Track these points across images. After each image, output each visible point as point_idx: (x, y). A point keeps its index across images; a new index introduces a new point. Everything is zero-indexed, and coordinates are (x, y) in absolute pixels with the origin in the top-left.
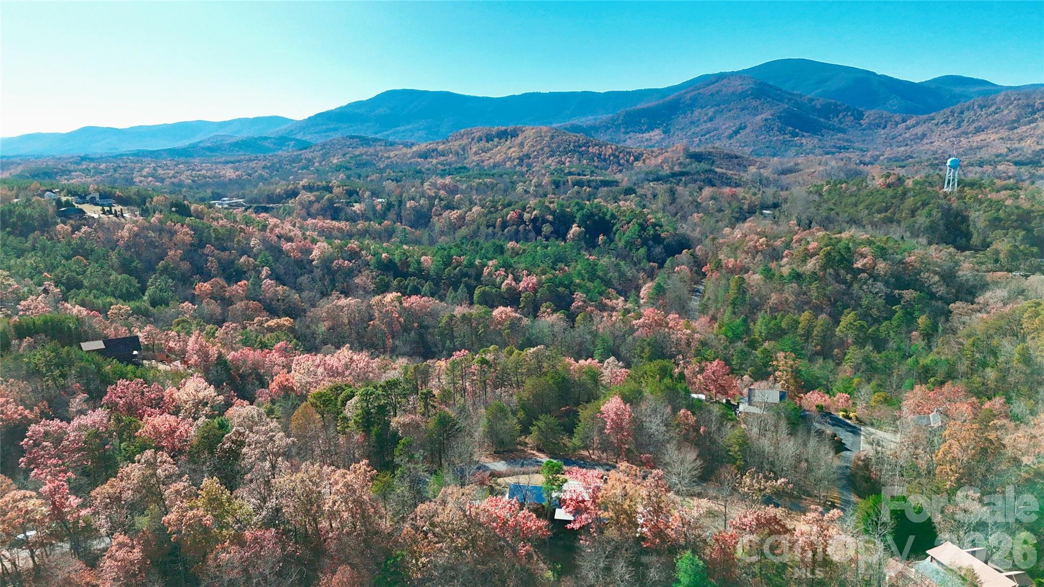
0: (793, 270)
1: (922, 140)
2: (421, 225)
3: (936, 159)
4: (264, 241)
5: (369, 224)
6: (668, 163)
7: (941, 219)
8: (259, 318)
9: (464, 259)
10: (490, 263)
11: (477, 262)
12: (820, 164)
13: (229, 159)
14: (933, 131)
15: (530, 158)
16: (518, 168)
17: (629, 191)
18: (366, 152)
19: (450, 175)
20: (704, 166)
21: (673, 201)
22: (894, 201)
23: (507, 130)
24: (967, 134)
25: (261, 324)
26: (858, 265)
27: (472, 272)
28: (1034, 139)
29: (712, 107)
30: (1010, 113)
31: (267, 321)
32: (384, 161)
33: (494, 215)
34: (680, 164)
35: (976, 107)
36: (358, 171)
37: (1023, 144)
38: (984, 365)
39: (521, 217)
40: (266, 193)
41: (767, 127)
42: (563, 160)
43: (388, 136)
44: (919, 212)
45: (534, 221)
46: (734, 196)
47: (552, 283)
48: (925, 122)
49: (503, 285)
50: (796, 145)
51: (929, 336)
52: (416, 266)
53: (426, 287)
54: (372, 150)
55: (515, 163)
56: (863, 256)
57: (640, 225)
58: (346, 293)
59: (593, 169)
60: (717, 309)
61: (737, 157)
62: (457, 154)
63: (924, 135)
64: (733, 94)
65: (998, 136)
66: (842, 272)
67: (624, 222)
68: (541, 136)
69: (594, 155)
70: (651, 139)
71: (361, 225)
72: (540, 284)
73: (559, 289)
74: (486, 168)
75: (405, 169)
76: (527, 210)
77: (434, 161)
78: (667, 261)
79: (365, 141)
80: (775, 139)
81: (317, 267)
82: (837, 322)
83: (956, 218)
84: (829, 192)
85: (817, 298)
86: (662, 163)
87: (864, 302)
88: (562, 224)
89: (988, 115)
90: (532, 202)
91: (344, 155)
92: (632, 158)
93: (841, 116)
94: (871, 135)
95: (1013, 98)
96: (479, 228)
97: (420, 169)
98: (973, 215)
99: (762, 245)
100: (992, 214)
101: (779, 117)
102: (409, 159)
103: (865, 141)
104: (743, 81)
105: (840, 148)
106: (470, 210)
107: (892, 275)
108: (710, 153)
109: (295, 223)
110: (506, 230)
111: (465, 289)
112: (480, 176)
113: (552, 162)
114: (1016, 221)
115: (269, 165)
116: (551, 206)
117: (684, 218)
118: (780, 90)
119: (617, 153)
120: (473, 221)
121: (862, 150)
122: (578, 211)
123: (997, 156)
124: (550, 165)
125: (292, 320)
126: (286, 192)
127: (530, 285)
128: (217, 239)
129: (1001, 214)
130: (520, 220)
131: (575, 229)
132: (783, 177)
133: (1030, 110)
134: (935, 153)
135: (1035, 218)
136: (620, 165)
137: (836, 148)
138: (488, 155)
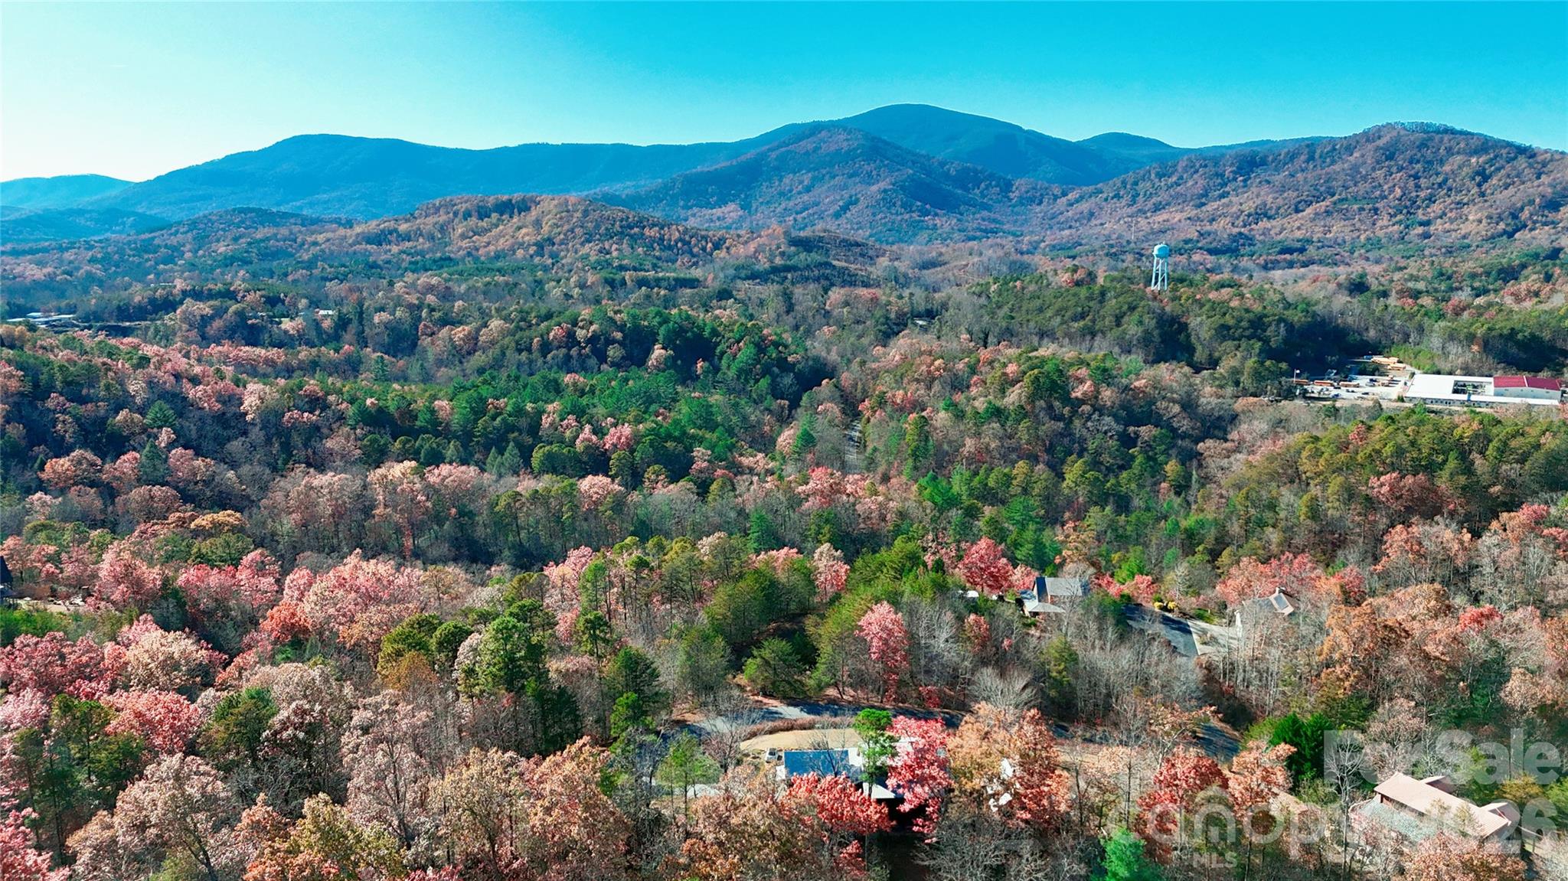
0: (990, 403)
1: (1089, 220)
2: (402, 351)
3: (1112, 246)
4: (151, 384)
5: (319, 351)
6: (764, 252)
7: (1156, 328)
8: (178, 514)
9: (506, 403)
10: (550, 407)
11: (529, 407)
12: (971, 254)
13: (20, 247)
14: (1101, 209)
15: (554, 244)
16: (537, 260)
17: (724, 294)
18: (275, 235)
19: (426, 270)
20: (815, 257)
21: (790, 309)
22: (1091, 304)
23: (510, 200)
24: (1145, 213)
25: (182, 523)
26: (1078, 393)
27: (523, 422)
28: (1228, 219)
29: (809, 172)
30: (1195, 184)
31: (193, 518)
32: (308, 250)
33: (527, 333)
34: (782, 254)
35: (1153, 176)
36: (266, 265)
37: (1215, 225)
38: (1262, 524)
39: (571, 335)
40: (115, 303)
41: (887, 201)
42: (607, 247)
43: (301, 208)
44: (1126, 319)
45: (592, 340)
46: (874, 300)
47: (656, 435)
48: (1090, 197)
49: (578, 442)
50: (927, 228)
51: (1181, 488)
52: (428, 416)
53: (450, 450)
54: (284, 231)
55: (531, 251)
56: (1082, 381)
57: (757, 345)
58: (319, 465)
59: (655, 261)
60: (890, 464)
61: (857, 244)
62: (432, 238)
63: (1092, 214)
64: (838, 151)
65: (1185, 215)
66: (1057, 404)
67: (732, 340)
68: (568, 211)
69: (653, 240)
70: (724, 218)
71: (304, 353)
72: (636, 439)
73: (668, 444)
74: (483, 258)
75: (346, 260)
76: (581, 324)
77: (395, 249)
78: (804, 398)
79: (265, 217)
80: (899, 218)
81: (253, 424)
82: (1061, 477)
83: (1171, 326)
84: (1000, 293)
85: (1029, 443)
86: (755, 252)
87: (1091, 446)
88: (637, 343)
89: (1169, 188)
90: (585, 313)
91: (236, 239)
92: (710, 245)
93: (983, 185)
94: (1025, 214)
95: (1198, 165)
96: (503, 354)
97: (375, 262)
98: (1193, 322)
99: (938, 369)
100: (1217, 320)
101: (902, 188)
102: (351, 245)
103: (1016, 221)
104: (848, 134)
105: (986, 231)
106: (486, 325)
107: (1123, 407)
108: (821, 239)
109: (189, 352)
110: (549, 356)
111: (516, 451)
112: (479, 271)
113: (590, 250)
114: (1248, 329)
115: (99, 256)
116: (618, 317)
117: (809, 333)
118: (899, 148)
119: (687, 238)
120: (493, 343)
121: (1014, 235)
122: (661, 324)
123: (1186, 242)
124: (588, 255)
125: (238, 515)
126: (152, 301)
127: (623, 440)
128: (67, 383)
129: (1229, 320)
130: (571, 339)
131: (658, 352)
132: (925, 272)
133: (1219, 181)
134: (1108, 238)
135: (1270, 325)
136: (694, 256)
137: (981, 230)
138: (485, 239)
